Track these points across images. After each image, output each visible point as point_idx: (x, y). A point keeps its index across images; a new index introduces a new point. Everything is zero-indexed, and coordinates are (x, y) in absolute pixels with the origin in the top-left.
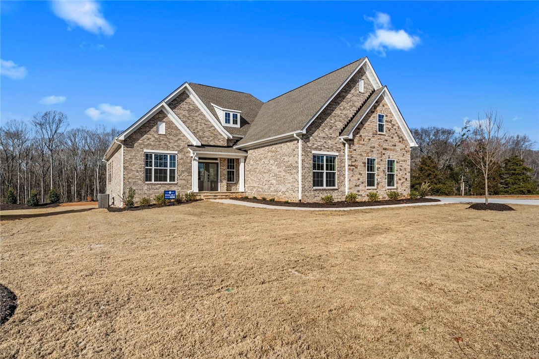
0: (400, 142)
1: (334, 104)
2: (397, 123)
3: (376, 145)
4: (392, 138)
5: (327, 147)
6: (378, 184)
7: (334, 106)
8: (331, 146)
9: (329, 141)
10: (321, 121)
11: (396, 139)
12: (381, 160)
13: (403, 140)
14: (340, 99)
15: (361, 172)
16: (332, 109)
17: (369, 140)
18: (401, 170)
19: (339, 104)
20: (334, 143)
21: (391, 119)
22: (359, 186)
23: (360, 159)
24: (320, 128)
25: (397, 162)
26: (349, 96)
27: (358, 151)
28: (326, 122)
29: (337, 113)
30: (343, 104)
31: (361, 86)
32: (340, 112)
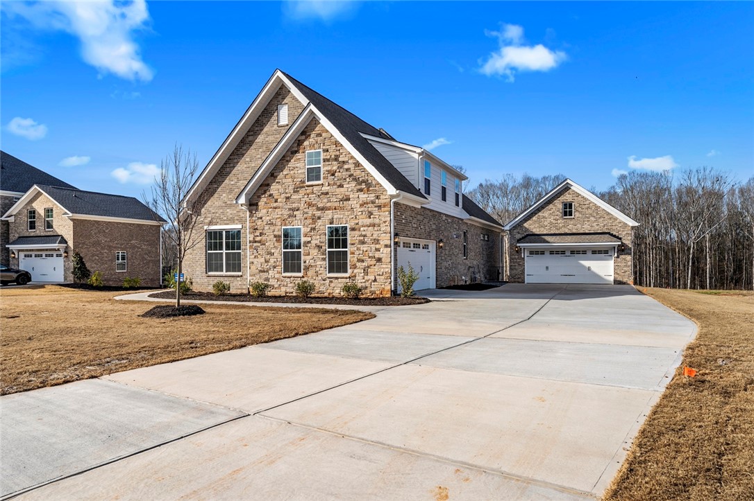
0: (361, 190)
1: (236, 157)
2: (352, 157)
3: (302, 206)
4: (341, 186)
5: (225, 218)
6: (307, 269)
7: (236, 161)
8: (231, 216)
9: (228, 210)
10: (216, 186)
11: (350, 186)
12: (314, 229)
13: (369, 185)
14: (245, 148)
15: (273, 251)
16: (232, 165)
17: (287, 198)
18: (363, 243)
19: (243, 155)
20: (235, 212)
21: (338, 153)
22: (267, 271)
23: (269, 231)
24: (216, 195)
25: (353, 229)
26: (260, 139)
27: (266, 219)
28: (223, 185)
29: (239, 168)
30: (252, 152)
31: (284, 115)
32: (245, 166)
